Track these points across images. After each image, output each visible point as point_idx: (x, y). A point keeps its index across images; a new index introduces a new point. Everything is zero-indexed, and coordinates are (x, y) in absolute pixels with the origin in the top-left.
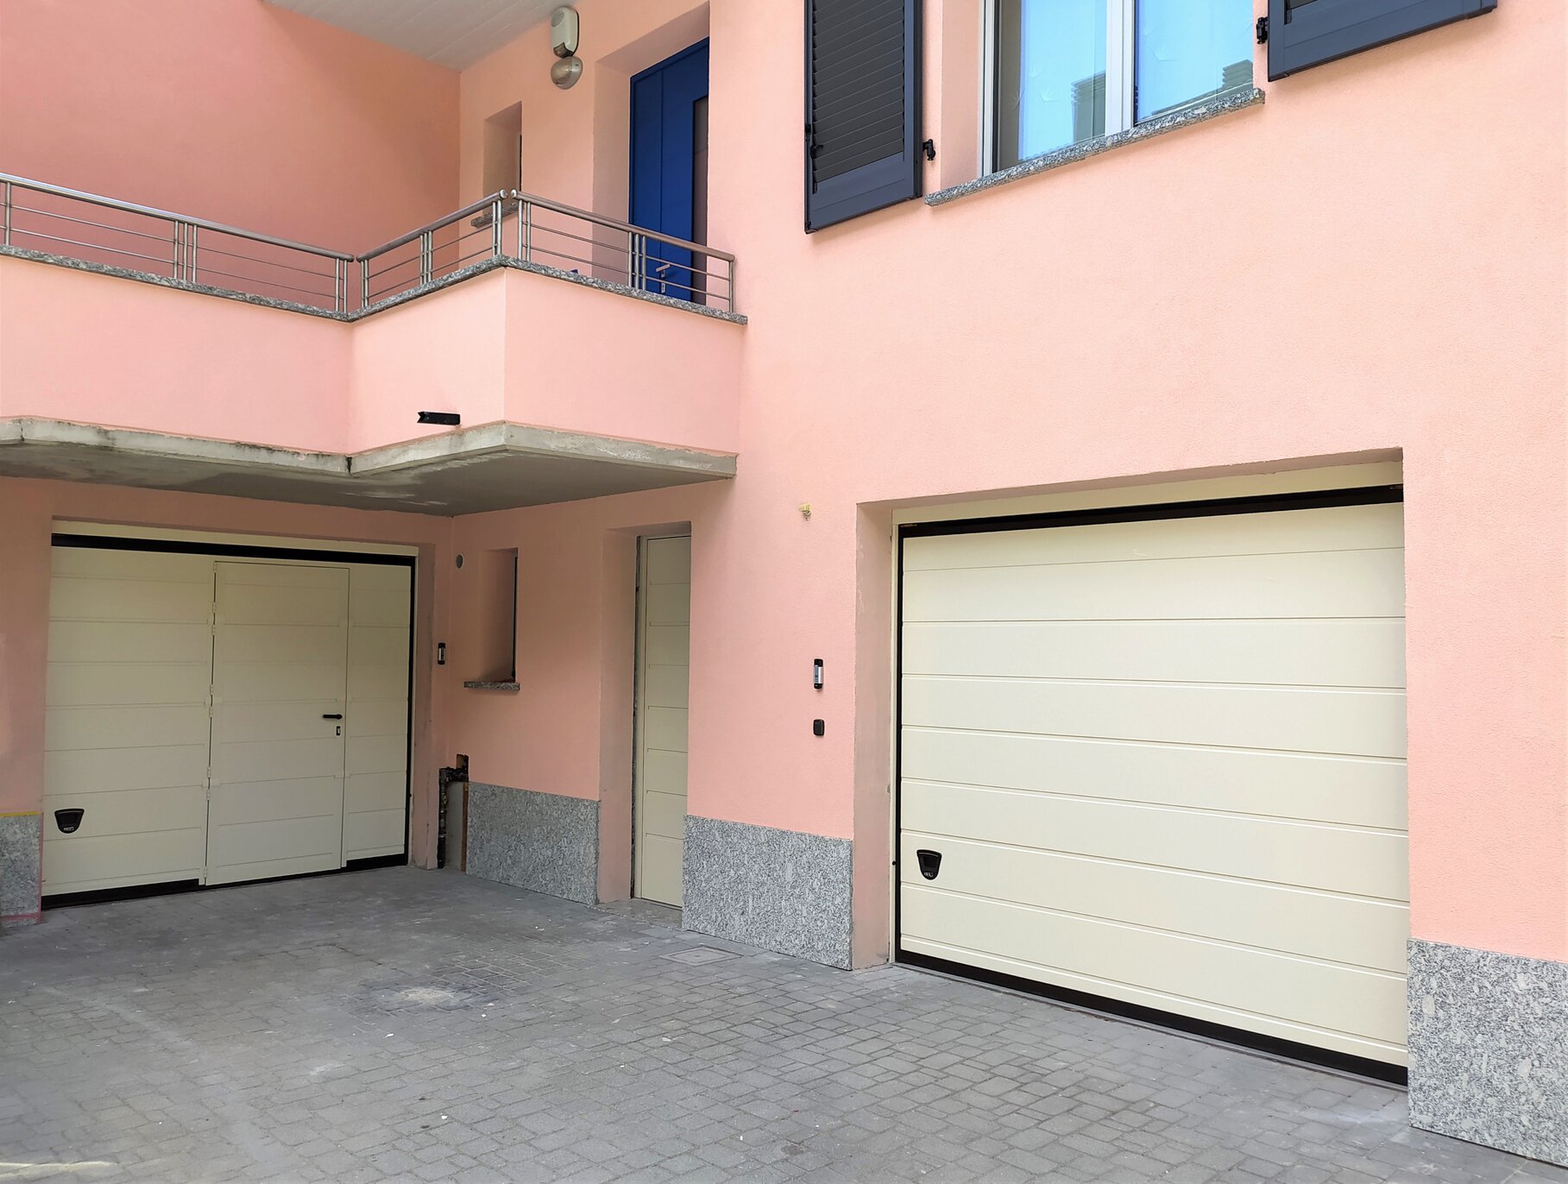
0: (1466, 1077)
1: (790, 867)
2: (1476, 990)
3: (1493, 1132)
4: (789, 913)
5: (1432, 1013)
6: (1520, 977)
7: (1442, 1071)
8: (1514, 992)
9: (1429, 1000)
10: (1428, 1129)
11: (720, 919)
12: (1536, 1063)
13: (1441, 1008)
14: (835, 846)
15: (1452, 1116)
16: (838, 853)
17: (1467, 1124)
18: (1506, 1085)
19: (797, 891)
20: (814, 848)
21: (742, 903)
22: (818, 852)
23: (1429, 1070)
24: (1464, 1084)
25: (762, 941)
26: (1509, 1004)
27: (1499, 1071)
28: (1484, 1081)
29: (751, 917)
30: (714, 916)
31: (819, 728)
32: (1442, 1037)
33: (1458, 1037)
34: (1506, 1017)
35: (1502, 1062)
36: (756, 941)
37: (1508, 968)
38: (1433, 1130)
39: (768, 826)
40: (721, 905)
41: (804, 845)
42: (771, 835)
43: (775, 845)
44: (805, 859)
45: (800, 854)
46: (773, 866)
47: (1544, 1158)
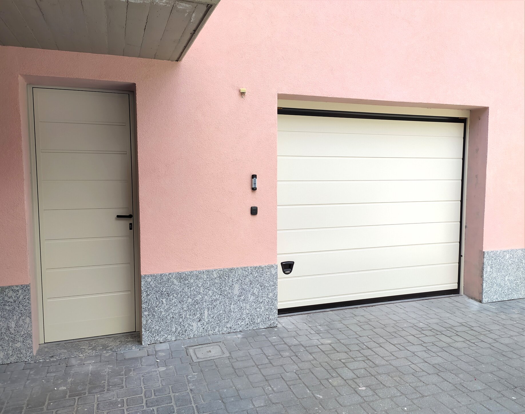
0: (495, 285)
2: (499, 261)
3: (500, 297)
4: (236, 310)
5: (489, 271)
6: (507, 255)
7: (491, 285)
8: (506, 259)
9: (489, 267)
10: (487, 302)
11: (179, 329)
12: (509, 276)
13: (491, 268)
15: (492, 297)
16: (271, 272)
17: (495, 297)
18: (503, 284)
19: (242, 298)
20: (254, 273)
21: (199, 315)
23: (488, 286)
24: (495, 287)
26: (505, 263)
27: (502, 281)
28: (499, 285)
30: (174, 330)
31: (254, 211)
32: (491, 276)
33: (494, 275)
34: (504, 266)
35: (502, 279)
37: (505, 253)
38: (488, 302)
40: (181, 320)
42: (222, 272)
43: (225, 277)
44: (247, 279)
45: (244, 278)
46: (224, 288)
47: (509, 299)
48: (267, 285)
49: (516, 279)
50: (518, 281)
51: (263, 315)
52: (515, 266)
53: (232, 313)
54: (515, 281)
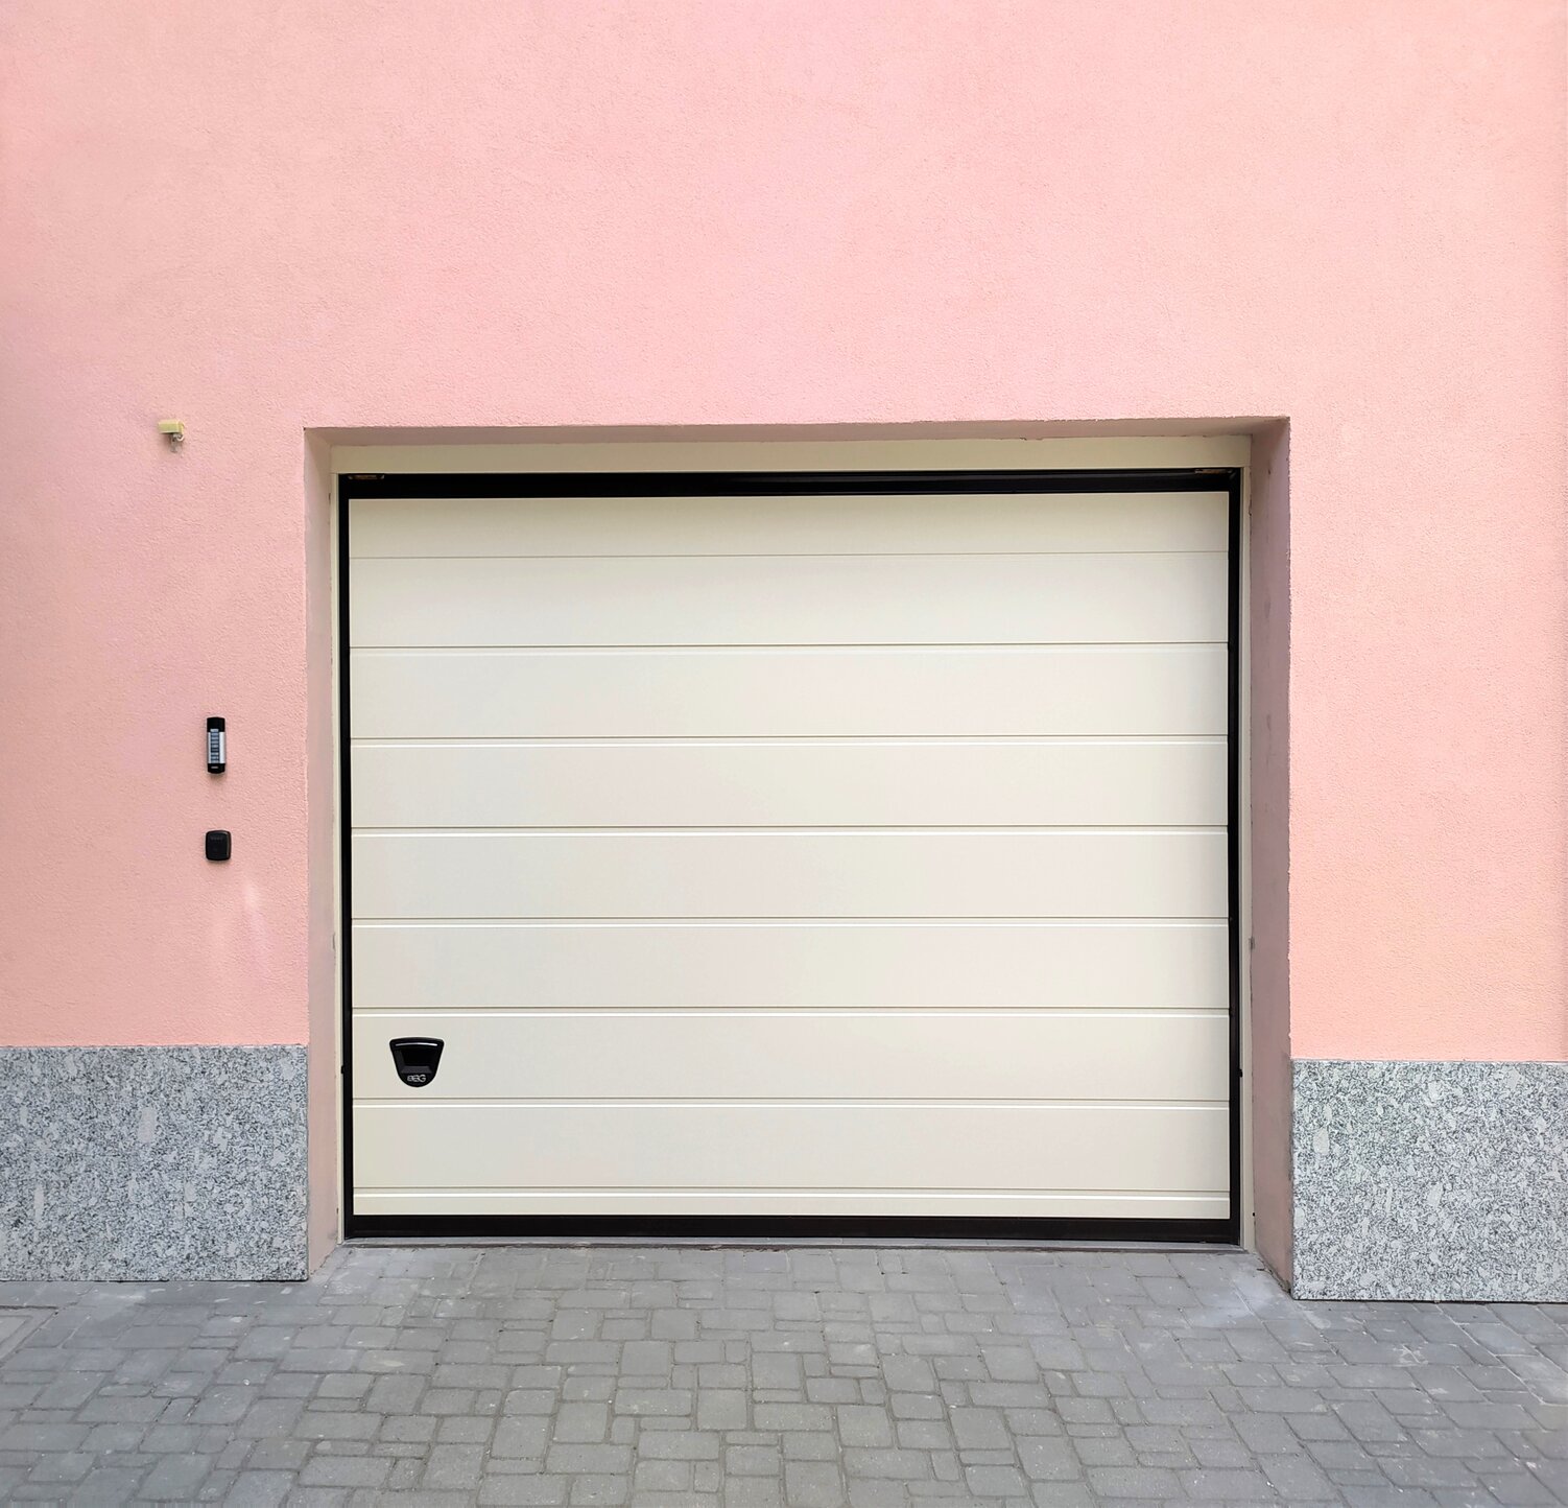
0: (1366, 1221)
1: (149, 1116)
2: (1380, 1111)
3: (1397, 1281)
4: (148, 1201)
5: (1326, 1151)
6: (1433, 1086)
7: (1337, 1221)
8: (1425, 1106)
9: (1323, 1134)
10: (1319, 1297)
12: (1448, 1187)
13: (1337, 1141)
14: (267, 1060)
15: (1348, 1275)
16: (278, 1073)
17: (1367, 1279)
18: (1414, 1222)
19: (170, 1158)
20: (215, 1071)
21: (16, 1203)
22: (225, 1077)
23: (1320, 1223)
24: (1365, 1231)
25: (76, 1265)
26: (1419, 1121)
27: (1405, 1205)
28: (1387, 1222)
29: (43, 1225)
31: (218, 847)
32: (1338, 1178)
33: (1359, 1173)
34: (1415, 1138)
35: (1408, 1194)
36: (55, 1270)
37: (1418, 1078)
38: (1326, 1298)
39: (83, 1043)
41: (187, 1070)
42: (96, 1060)
43: (107, 1078)
44: (189, 1094)
45: (176, 1086)
46: (101, 1118)
47: (1455, 1297)
48: (261, 1119)
49: (1496, 1206)
50: (1506, 1218)
51: (248, 1228)
52: (1486, 1143)
53: (132, 1212)
54: (1490, 1217)
